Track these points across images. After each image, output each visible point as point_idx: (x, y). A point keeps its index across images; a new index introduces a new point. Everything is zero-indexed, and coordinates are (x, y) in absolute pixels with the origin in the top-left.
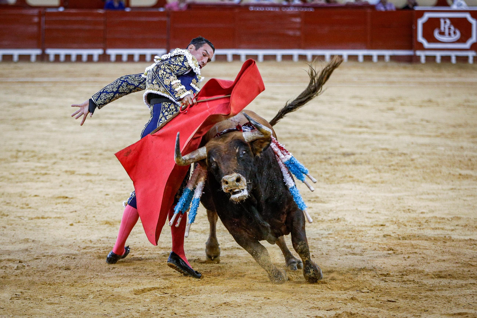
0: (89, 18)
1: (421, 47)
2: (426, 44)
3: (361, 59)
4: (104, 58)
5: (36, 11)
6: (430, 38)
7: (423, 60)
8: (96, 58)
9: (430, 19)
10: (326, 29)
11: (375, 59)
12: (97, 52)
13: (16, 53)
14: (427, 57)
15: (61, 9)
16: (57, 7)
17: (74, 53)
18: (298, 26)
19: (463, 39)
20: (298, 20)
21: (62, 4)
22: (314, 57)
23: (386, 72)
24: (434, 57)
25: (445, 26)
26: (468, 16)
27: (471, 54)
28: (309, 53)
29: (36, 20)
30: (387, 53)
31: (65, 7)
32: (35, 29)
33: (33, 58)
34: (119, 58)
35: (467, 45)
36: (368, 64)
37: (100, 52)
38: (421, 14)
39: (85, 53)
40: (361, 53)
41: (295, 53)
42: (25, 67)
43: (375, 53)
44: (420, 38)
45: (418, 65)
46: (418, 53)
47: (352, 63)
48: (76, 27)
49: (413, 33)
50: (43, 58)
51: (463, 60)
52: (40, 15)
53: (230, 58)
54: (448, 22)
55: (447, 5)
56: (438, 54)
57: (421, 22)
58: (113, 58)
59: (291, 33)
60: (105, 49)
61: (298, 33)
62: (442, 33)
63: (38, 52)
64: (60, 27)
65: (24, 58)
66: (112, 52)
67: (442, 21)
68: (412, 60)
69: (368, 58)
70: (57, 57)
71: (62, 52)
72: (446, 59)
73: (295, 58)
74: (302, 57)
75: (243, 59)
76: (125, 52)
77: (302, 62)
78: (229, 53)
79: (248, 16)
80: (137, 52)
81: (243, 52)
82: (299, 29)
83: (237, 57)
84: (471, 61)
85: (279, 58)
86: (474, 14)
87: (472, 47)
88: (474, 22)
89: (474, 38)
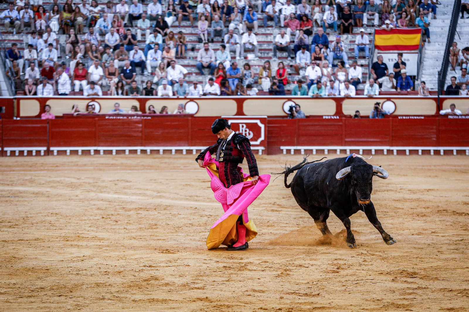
4: (2, 153)
10: (159, 132)
18: (140, 129)
19: (255, 138)
20: (140, 125)
22: (152, 151)
25: (242, 129)
26: (258, 122)
27: (261, 148)
28: (148, 149)
34: (13, 153)
35: (258, 143)
36: (189, 156)
40: (185, 148)
41: (139, 148)
47: (179, 156)
53: (92, 153)
54: (245, 126)
55: (244, 115)
59: (135, 134)
60: (2, 147)
61: (140, 134)
67: (241, 125)
73: (139, 153)
74: (144, 152)
75: (102, 153)
76: (17, 149)
77: (143, 155)
78: (92, 149)
79: (105, 122)
80: (26, 149)
81: (101, 149)
82: (141, 132)
83: (97, 152)
84: (260, 153)
85: (127, 153)
86: (262, 120)
87: (262, 144)
88: (262, 126)
89: (262, 138)
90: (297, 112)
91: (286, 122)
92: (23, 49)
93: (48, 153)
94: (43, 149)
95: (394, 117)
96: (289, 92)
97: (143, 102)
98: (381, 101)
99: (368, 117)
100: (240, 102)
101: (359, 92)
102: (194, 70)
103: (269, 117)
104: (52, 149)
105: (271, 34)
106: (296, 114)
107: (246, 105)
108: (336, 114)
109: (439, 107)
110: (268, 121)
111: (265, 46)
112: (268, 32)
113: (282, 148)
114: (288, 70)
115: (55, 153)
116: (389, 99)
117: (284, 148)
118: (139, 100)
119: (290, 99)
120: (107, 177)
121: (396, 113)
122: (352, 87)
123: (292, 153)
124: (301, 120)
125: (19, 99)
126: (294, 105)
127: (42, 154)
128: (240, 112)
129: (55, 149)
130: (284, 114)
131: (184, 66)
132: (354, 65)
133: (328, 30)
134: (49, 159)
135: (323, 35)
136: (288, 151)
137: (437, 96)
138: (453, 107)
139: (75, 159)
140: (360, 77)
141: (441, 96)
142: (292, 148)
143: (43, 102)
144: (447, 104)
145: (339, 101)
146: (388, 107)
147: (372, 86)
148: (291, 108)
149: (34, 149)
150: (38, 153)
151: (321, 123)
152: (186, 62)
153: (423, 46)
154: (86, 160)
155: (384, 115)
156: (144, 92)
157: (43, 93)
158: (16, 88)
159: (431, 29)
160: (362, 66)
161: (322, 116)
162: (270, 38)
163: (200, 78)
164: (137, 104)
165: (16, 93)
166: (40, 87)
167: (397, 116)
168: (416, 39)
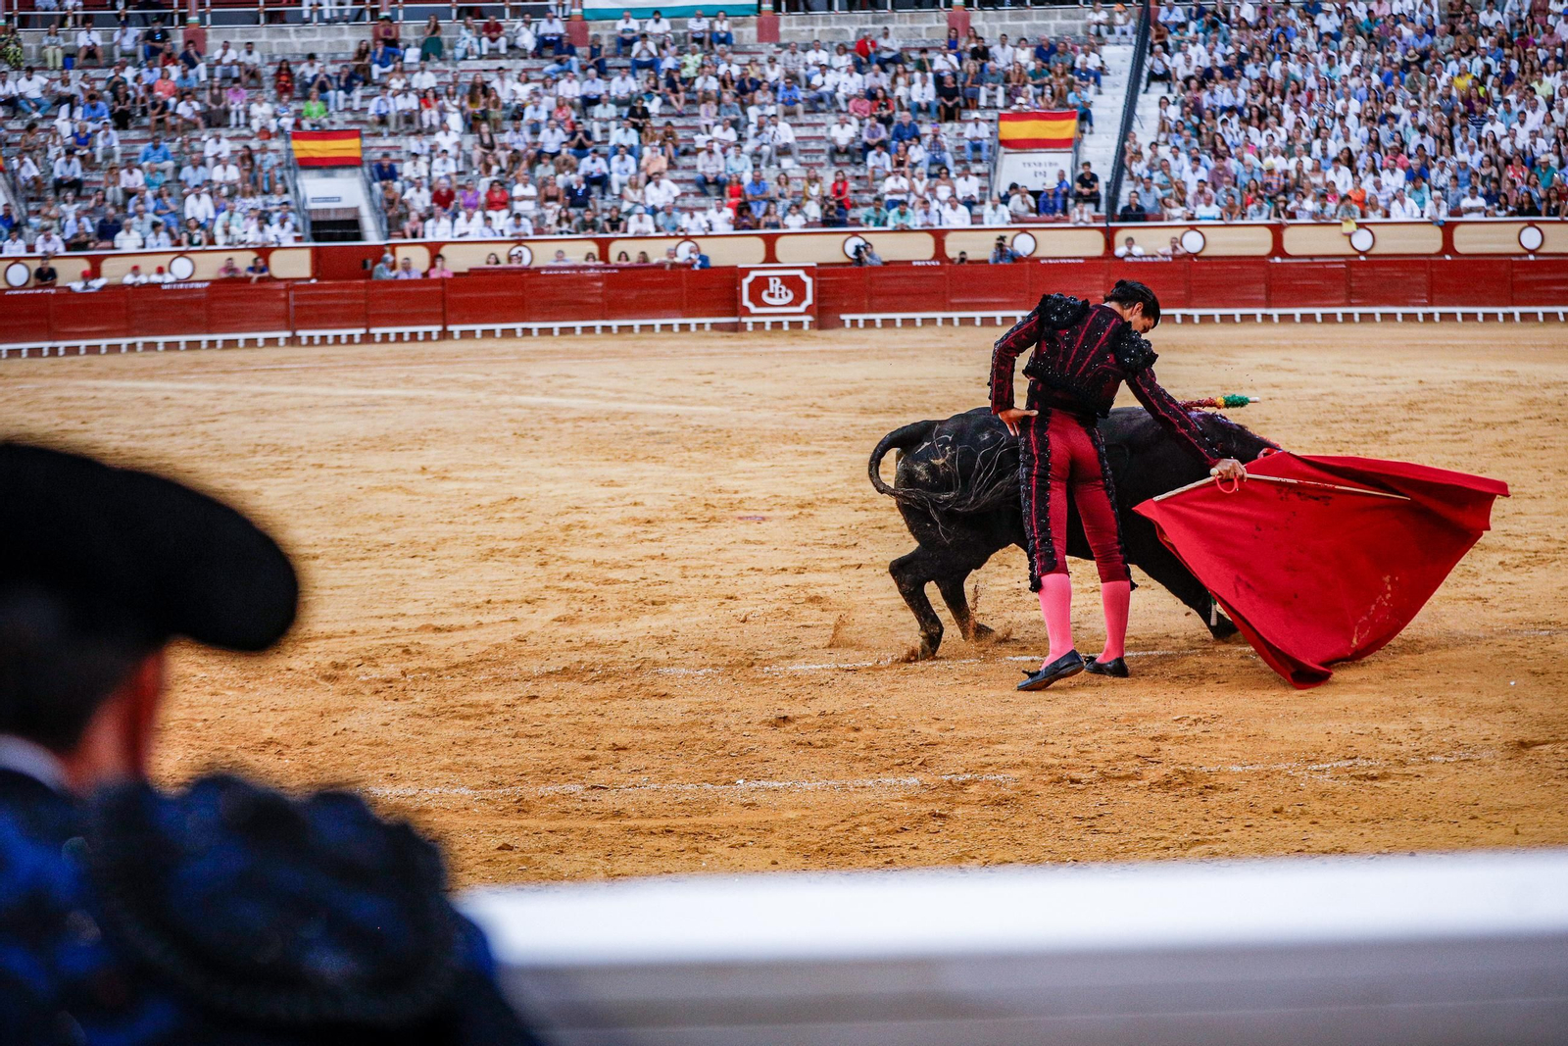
0: (347, 291)
1: (747, 312)
2: (753, 309)
3: (676, 329)
4: (367, 338)
5: (282, 286)
6: (759, 302)
7: (750, 328)
8: (357, 339)
9: (757, 278)
10: (633, 295)
11: (693, 328)
12: (358, 332)
13: (261, 336)
14: (755, 324)
15: (313, 281)
16: (308, 279)
17: (330, 333)
18: (600, 291)
19: (796, 302)
20: (600, 284)
21: (314, 276)
22: (620, 328)
23: (708, 343)
24: (763, 324)
25: (775, 286)
26: (801, 273)
27: (807, 319)
28: (614, 324)
29: (283, 295)
30: (708, 321)
31: (318, 279)
32: (281, 306)
33: (282, 342)
34: (385, 337)
35: (802, 308)
36: (684, 335)
37: (363, 331)
38: (746, 272)
39: (344, 333)
40: (676, 322)
41: (598, 324)
42: (272, 353)
43: (693, 321)
44: (746, 302)
45: (744, 334)
46: (744, 320)
47: (667, 335)
48: (330, 302)
49: (736, 297)
50: (294, 341)
51: (796, 326)
52: (287, 290)
53: (519, 333)
54: (778, 281)
55: (777, 262)
56: (768, 320)
57: (746, 282)
58: (378, 338)
59: (591, 300)
60: (368, 328)
61: (600, 300)
62: (772, 295)
63: (288, 334)
64: (313, 303)
65: (271, 342)
66: (378, 331)
67: (771, 280)
68: (737, 328)
69: (685, 327)
70: (311, 339)
71: (317, 333)
72: (777, 325)
73: (598, 331)
74: (606, 329)
75: (535, 333)
76: (392, 331)
77: (606, 335)
78: (519, 326)
79: (539, 281)
80: (406, 330)
81: (535, 326)
82: (602, 295)
83: (527, 332)
84: (806, 327)
85: (578, 331)
86: (808, 270)
87: (809, 311)
88: (808, 281)
89: (809, 300)
90: (869, 255)
91: (850, 273)
92: (401, 161)
93: (445, 335)
94: (436, 329)
95: (1033, 260)
96: (856, 222)
97: (604, 245)
98: (1009, 235)
99: (986, 261)
100: (770, 241)
101: (977, 219)
102: (691, 188)
103: (819, 265)
104: (450, 328)
105: (822, 124)
106: (868, 259)
107: (781, 245)
108: (934, 258)
109: (1110, 245)
110: (818, 272)
111: (813, 145)
112: (817, 121)
113: (843, 317)
114: (852, 185)
115: (457, 335)
116: (1024, 231)
117: (847, 317)
118: (596, 240)
119: (855, 234)
120: (537, 371)
121: (1036, 255)
122: (963, 209)
123: (861, 325)
124: (873, 269)
125: (394, 246)
126: (862, 243)
127: (435, 336)
128: (771, 256)
129: (456, 329)
130: (846, 260)
131: (675, 181)
132: (965, 174)
133: (921, 116)
134: (447, 346)
135: (910, 124)
136: (854, 323)
137: (1104, 225)
138: (1130, 242)
139: (489, 344)
140: (976, 193)
141: (1111, 224)
142: (861, 317)
143: (435, 250)
144: (1120, 237)
145: (939, 236)
146: (1023, 245)
147: (995, 208)
148: (858, 248)
149: (421, 329)
150: (428, 335)
151: (909, 274)
152: (678, 175)
153: (1080, 141)
154: (508, 345)
155: (1016, 258)
156: (607, 226)
157: (434, 234)
158: (389, 226)
159: (1094, 111)
160: (978, 175)
161: (910, 262)
162: (820, 132)
163: (702, 201)
164: (594, 248)
165: (389, 236)
166: (430, 223)
167: (1037, 260)
168: (1068, 128)
